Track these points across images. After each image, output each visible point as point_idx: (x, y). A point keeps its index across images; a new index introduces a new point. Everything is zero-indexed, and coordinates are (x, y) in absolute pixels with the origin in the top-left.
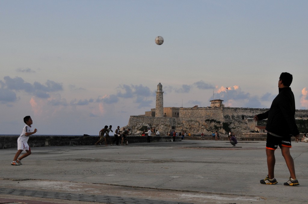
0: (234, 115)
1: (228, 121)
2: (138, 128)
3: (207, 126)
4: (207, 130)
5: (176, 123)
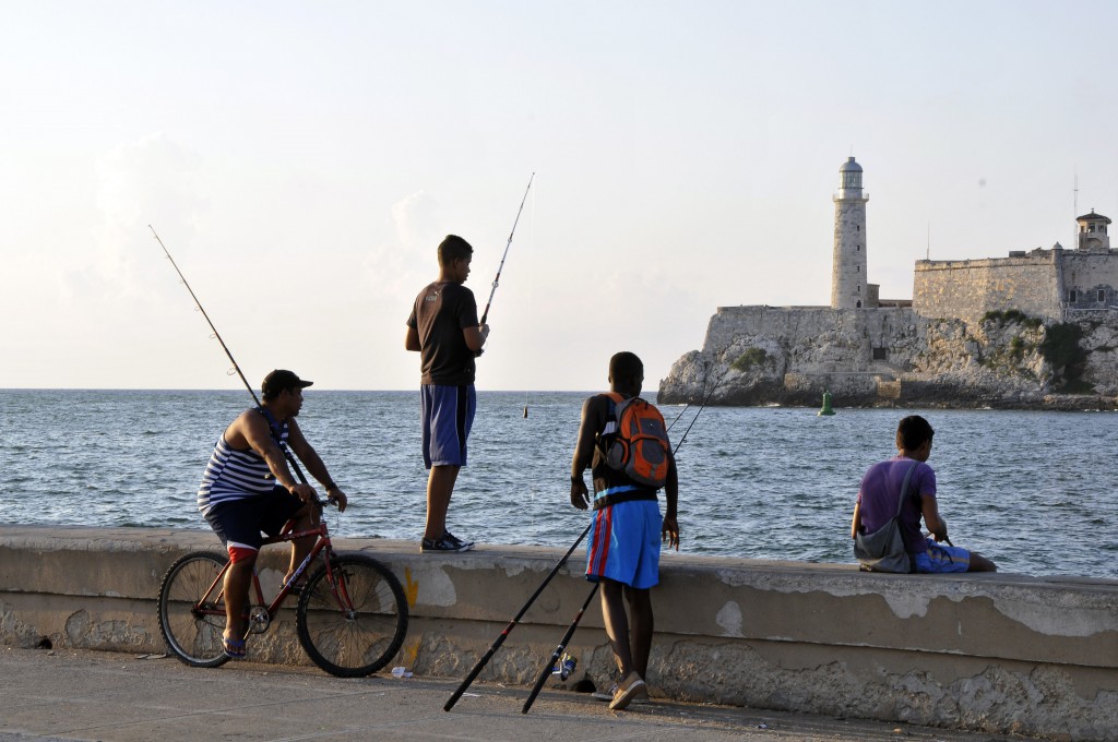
1: (1085, 317)
2: (730, 359)
3: (986, 342)
4: (981, 361)
5: (893, 334)
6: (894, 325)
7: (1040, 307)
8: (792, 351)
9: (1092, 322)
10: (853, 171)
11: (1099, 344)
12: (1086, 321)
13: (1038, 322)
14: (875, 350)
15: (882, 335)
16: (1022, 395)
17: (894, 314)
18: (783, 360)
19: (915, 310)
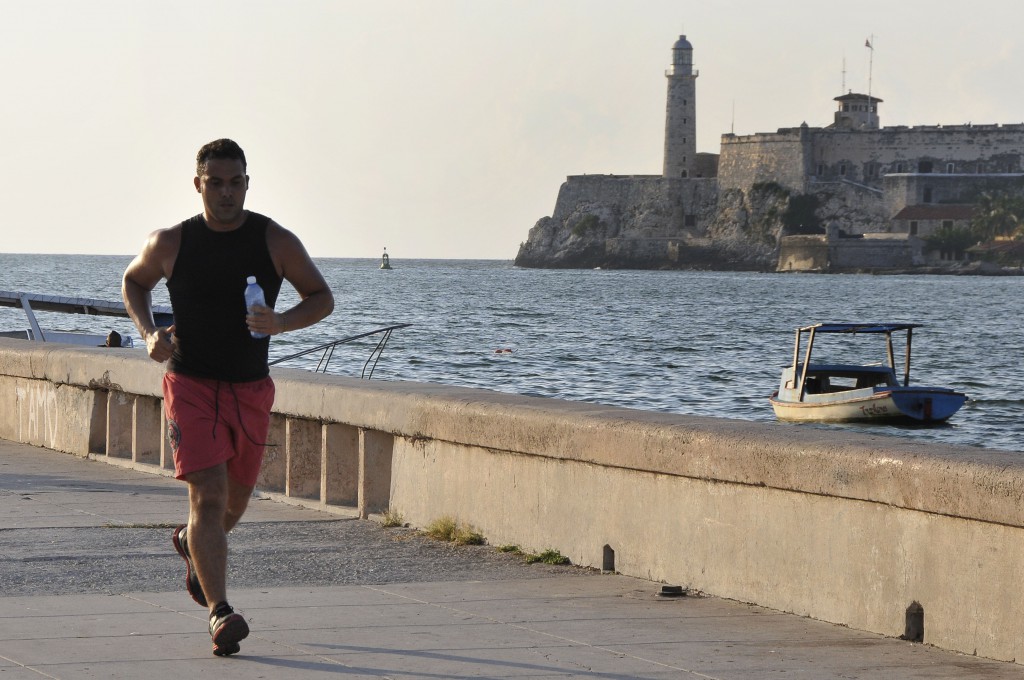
0: (879, 161)
1: (822, 189)
2: (571, 225)
3: (751, 211)
4: (745, 227)
5: (701, 203)
6: (703, 195)
7: (790, 181)
8: (621, 218)
9: (827, 193)
10: (683, 50)
11: (830, 213)
12: (821, 192)
13: (787, 193)
14: (687, 217)
15: (692, 204)
16: (758, 259)
17: (703, 184)
18: (614, 226)
19: (719, 180)
